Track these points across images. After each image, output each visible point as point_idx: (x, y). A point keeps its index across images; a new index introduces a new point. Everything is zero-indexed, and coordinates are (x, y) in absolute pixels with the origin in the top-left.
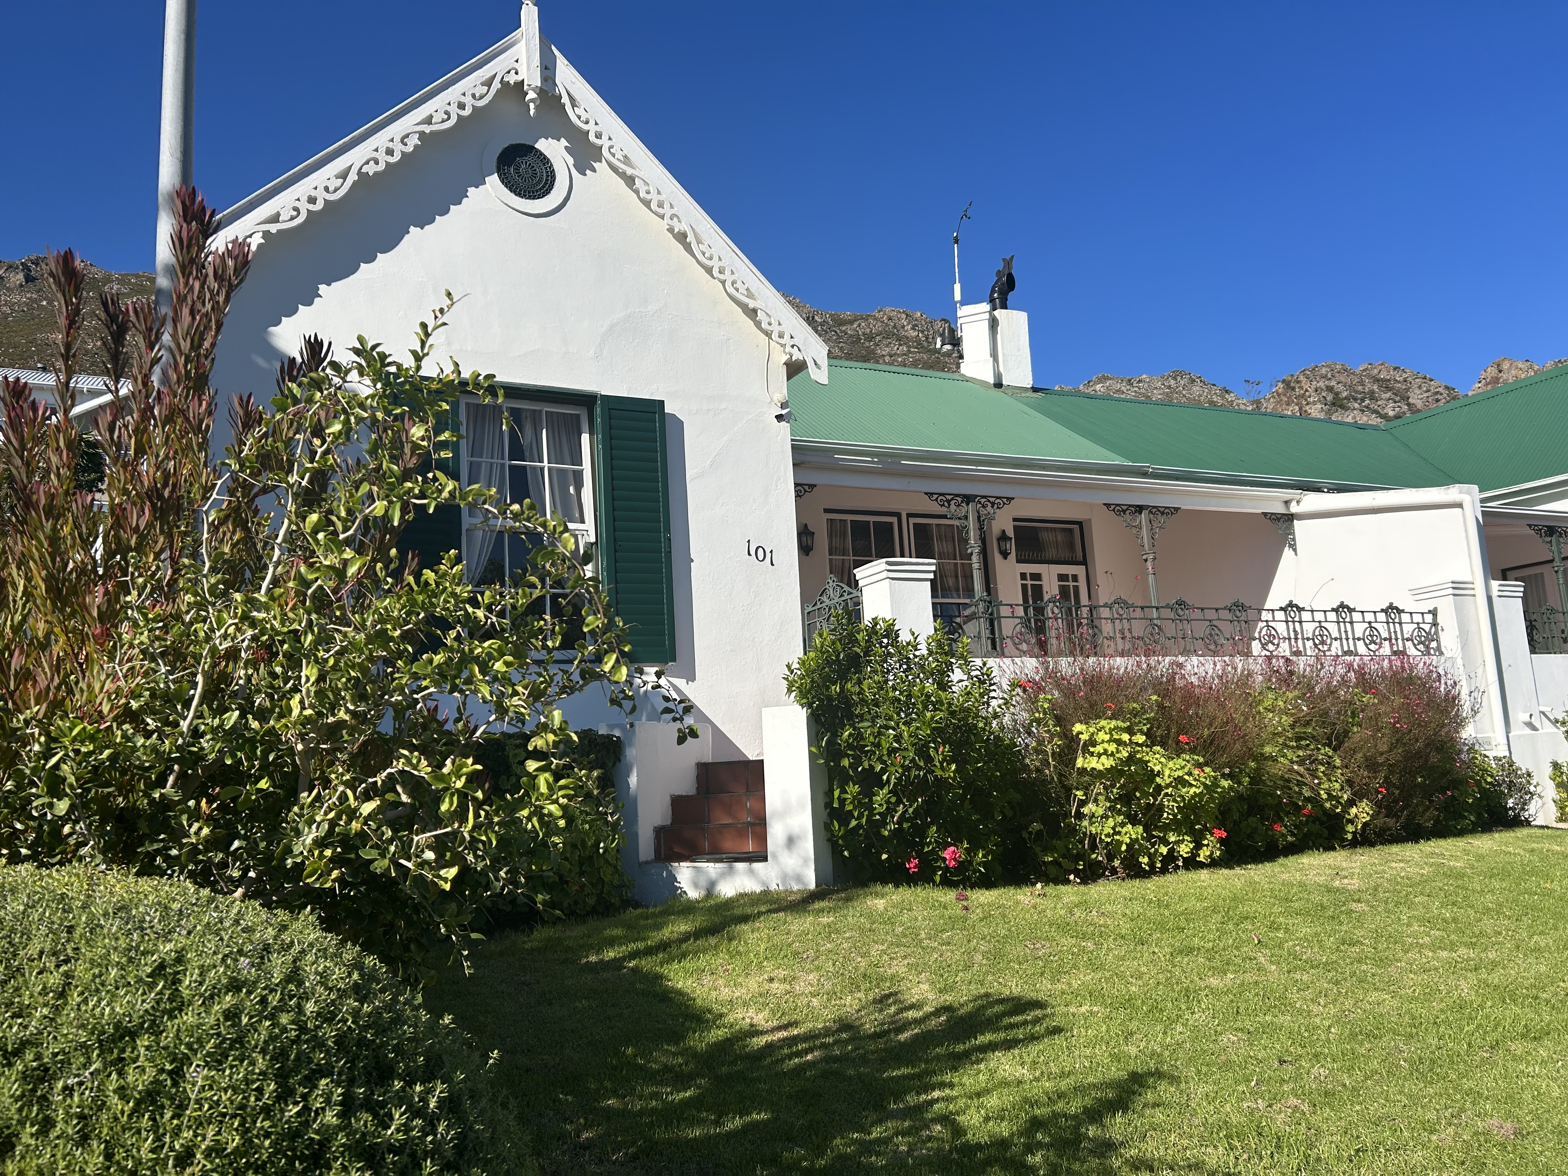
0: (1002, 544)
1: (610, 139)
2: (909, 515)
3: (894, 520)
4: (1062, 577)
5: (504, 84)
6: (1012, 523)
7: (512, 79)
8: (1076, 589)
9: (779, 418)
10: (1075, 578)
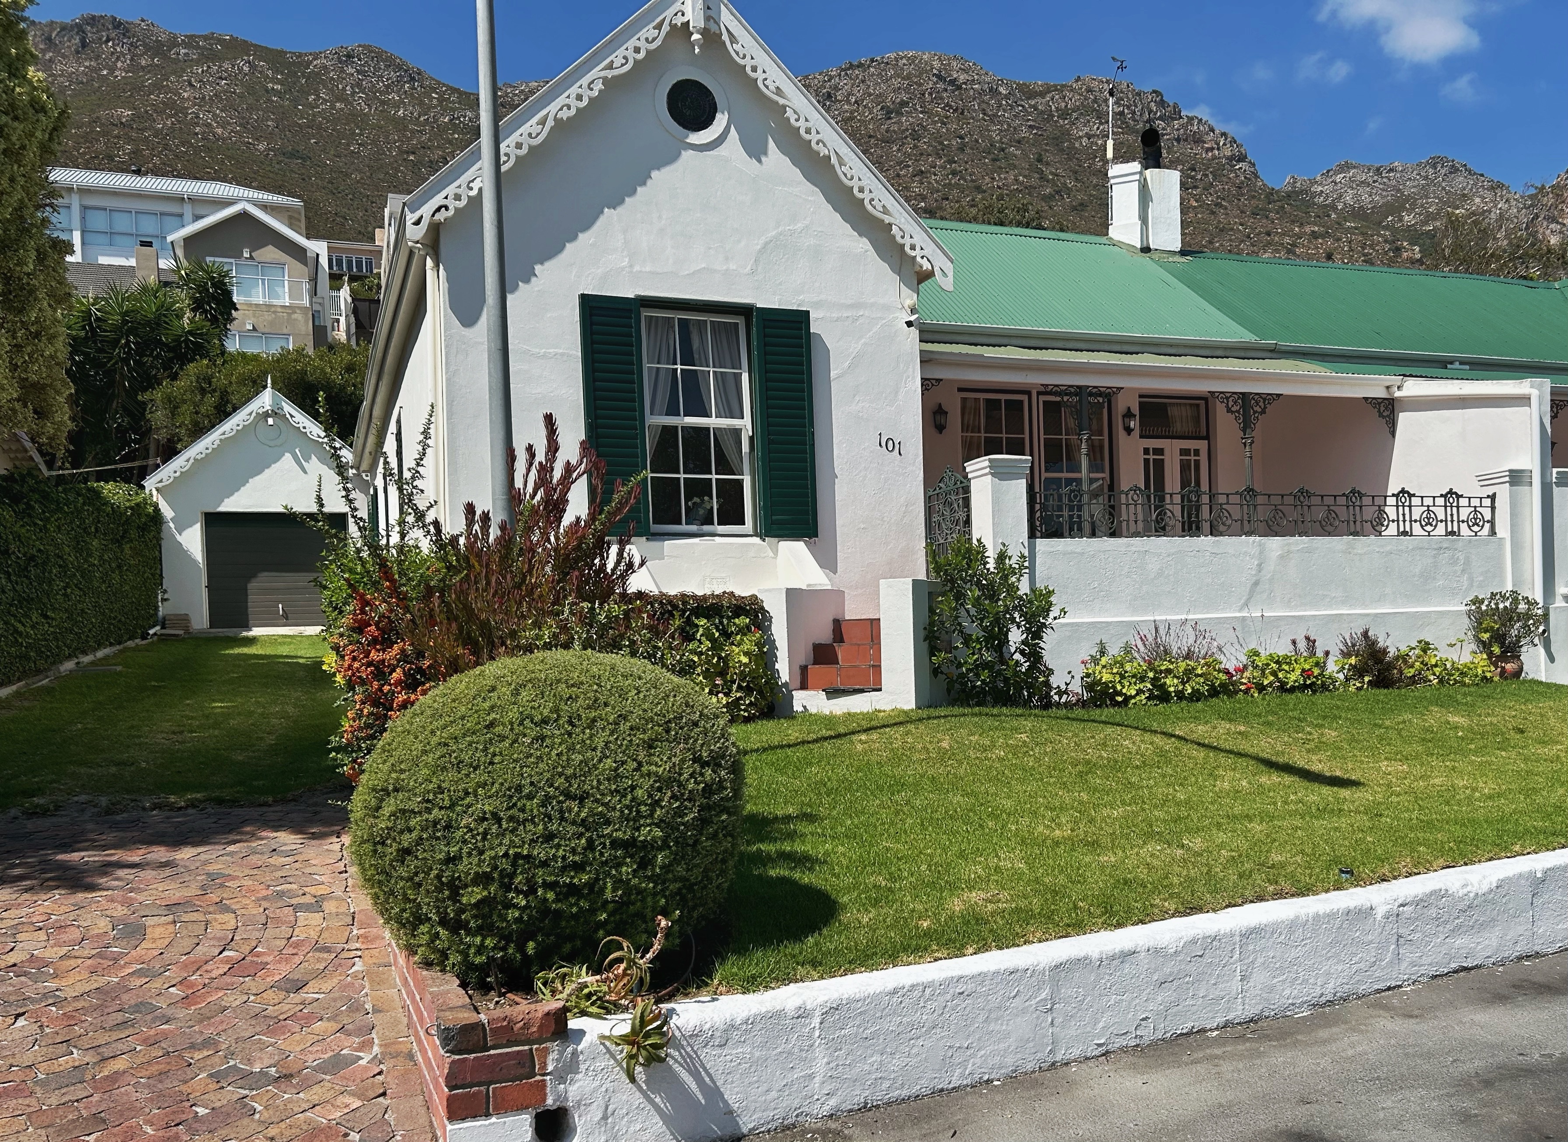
0: (1127, 420)
1: (764, 72)
2: (1039, 393)
3: (1025, 398)
4: (1184, 452)
5: (673, 27)
6: (1137, 400)
7: (679, 21)
8: (1197, 463)
9: (909, 324)
10: (1197, 452)
